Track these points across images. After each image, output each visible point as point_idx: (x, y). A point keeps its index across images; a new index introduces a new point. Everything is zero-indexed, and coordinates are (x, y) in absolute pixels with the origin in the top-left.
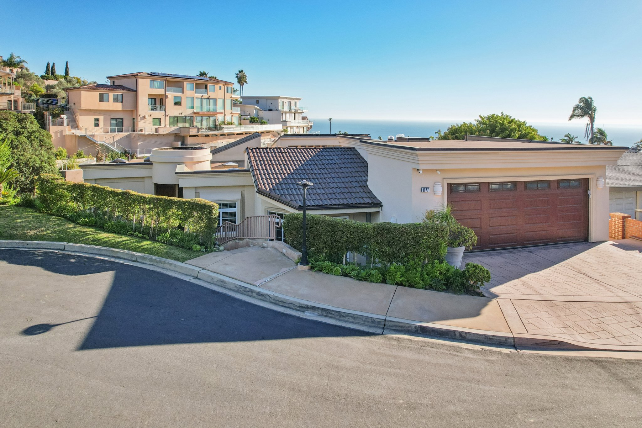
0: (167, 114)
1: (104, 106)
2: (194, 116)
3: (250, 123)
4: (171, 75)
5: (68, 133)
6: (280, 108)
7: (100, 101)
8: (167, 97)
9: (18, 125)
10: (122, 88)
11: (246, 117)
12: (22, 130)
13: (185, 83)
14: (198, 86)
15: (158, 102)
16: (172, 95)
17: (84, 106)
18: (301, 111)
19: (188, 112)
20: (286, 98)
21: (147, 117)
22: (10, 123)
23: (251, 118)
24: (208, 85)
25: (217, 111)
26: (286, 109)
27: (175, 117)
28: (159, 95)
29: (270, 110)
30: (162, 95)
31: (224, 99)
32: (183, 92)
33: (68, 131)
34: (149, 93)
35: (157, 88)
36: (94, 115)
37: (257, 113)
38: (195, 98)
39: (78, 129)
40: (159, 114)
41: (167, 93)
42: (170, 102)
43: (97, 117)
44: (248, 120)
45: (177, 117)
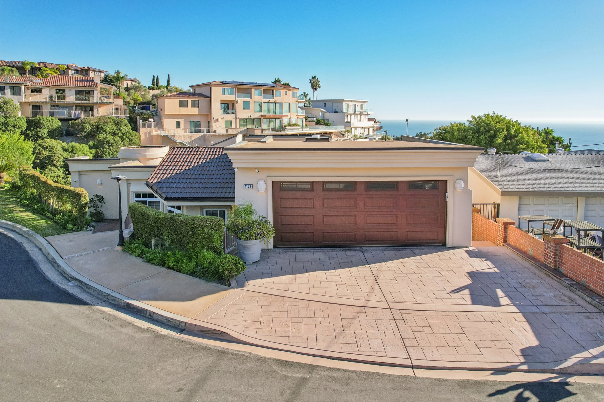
0: (237, 117)
1: (183, 111)
2: (262, 118)
3: (316, 124)
4: (242, 82)
5: (155, 133)
6: (345, 110)
7: (180, 106)
8: (237, 102)
9: (115, 127)
10: (200, 95)
11: (312, 119)
12: (117, 132)
13: (253, 90)
14: (265, 92)
15: (230, 107)
16: (241, 100)
17: (167, 111)
18: (367, 113)
19: (257, 115)
20: (351, 101)
21: (220, 120)
22: (109, 126)
23: (317, 120)
24: (275, 91)
25: (283, 114)
26: (351, 111)
27: (244, 119)
28: (231, 101)
29: (336, 112)
30: (233, 101)
31: (290, 103)
32: (251, 98)
33: (155, 131)
34: (222, 99)
35: (228, 95)
36: (176, 119)
37: (323, 115)
38: (262, 103)
39: (164, 131)
40: (230, 117)
41: (237, 98)
42: (239, 106)
43: (178, 120)
44: (314, 121)
45: (247, 119)
